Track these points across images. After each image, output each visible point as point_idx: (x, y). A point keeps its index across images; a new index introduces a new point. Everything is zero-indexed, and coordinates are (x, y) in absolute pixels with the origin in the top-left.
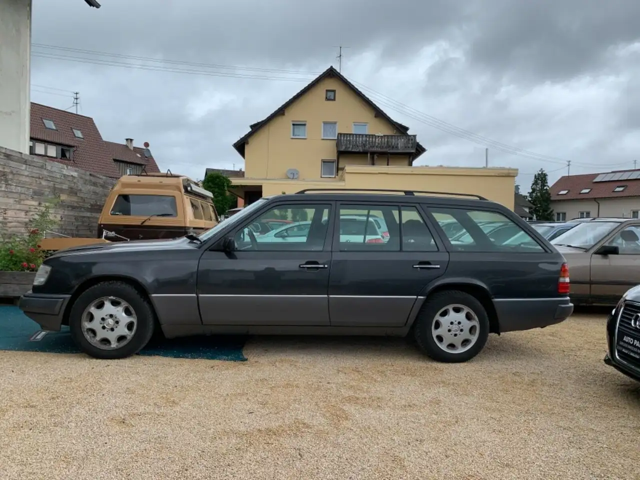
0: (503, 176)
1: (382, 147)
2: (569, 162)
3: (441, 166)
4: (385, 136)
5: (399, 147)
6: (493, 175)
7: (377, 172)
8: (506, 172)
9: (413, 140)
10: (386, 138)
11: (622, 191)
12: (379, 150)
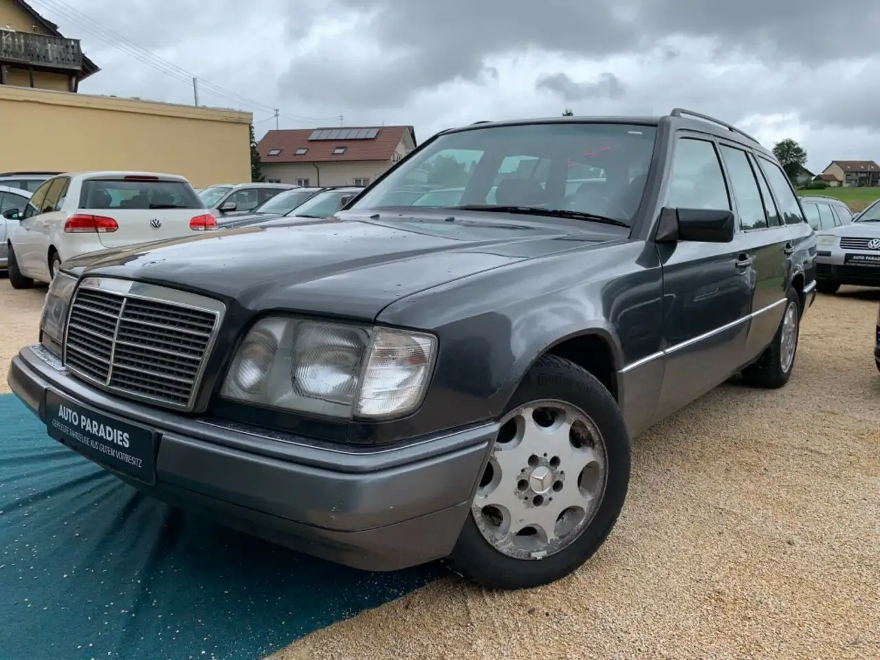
0: (234, 122)
1: (14, 53)
2: (277, 110)
3: (137, 99)
4: (19, 33)
5: (51, 58)
6: (218, 119)
7: (22, 99)
8: (237, 115)
9: (76, 49)
10: (22, 36)
11: (342, 154)
12: (11, 58)
